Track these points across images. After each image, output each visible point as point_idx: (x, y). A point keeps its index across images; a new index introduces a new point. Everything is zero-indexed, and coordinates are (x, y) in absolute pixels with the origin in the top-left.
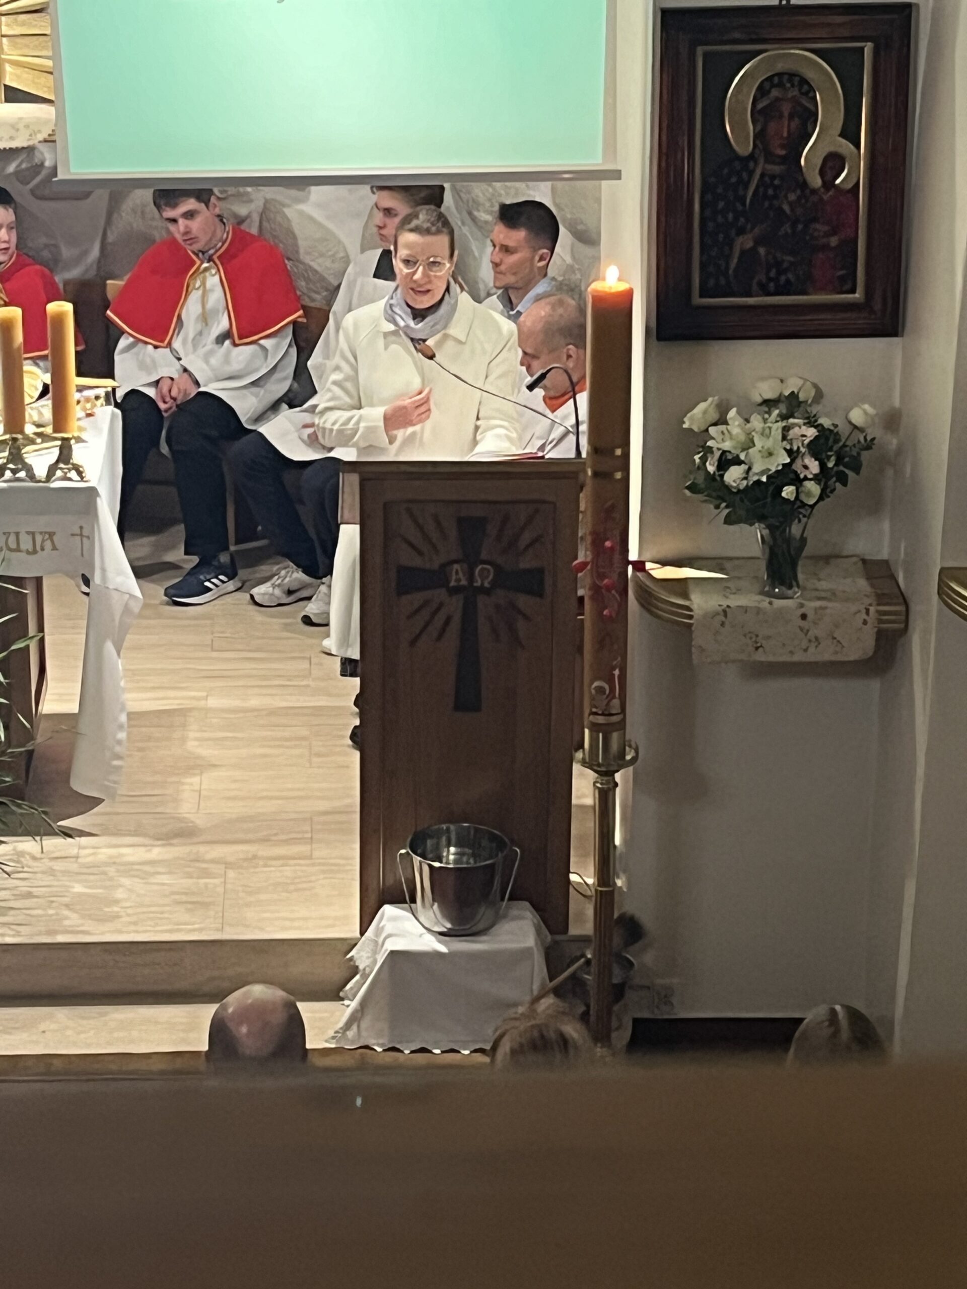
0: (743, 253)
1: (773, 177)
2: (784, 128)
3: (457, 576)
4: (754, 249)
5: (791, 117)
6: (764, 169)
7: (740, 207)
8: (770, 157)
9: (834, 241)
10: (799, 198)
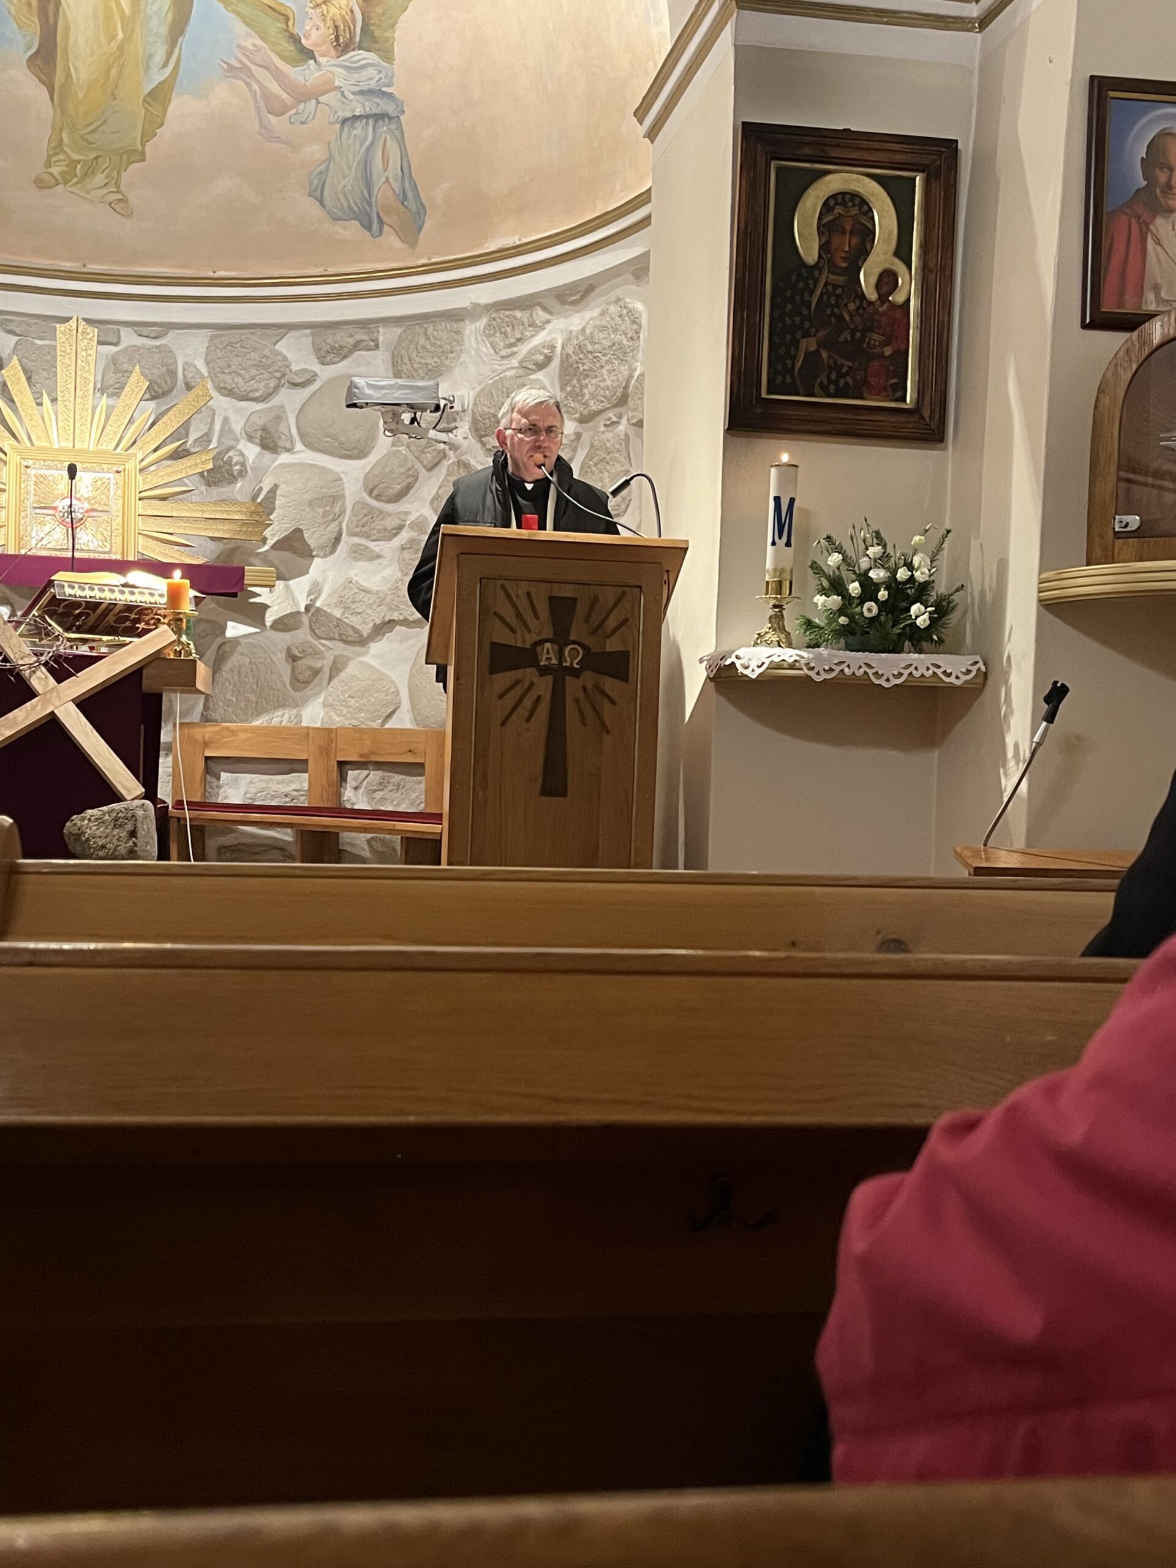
0: (808, 354)
1: (835, 287)
2: (845, 244)
3: (548, 655)
4: (817, 351)
5: (852, 233)
6: (827, 278)
7: (805, 312)
8: (833, 269)
9: (888, 351)
10: (858, 308)
